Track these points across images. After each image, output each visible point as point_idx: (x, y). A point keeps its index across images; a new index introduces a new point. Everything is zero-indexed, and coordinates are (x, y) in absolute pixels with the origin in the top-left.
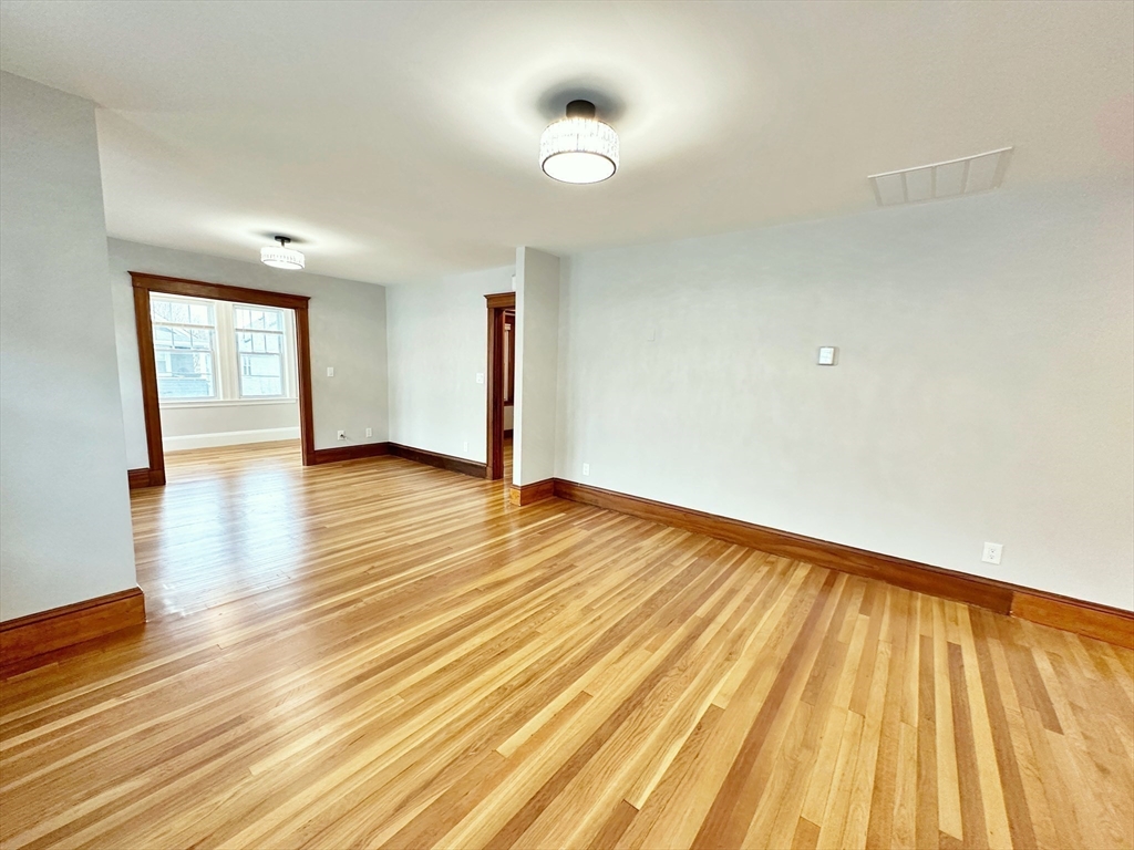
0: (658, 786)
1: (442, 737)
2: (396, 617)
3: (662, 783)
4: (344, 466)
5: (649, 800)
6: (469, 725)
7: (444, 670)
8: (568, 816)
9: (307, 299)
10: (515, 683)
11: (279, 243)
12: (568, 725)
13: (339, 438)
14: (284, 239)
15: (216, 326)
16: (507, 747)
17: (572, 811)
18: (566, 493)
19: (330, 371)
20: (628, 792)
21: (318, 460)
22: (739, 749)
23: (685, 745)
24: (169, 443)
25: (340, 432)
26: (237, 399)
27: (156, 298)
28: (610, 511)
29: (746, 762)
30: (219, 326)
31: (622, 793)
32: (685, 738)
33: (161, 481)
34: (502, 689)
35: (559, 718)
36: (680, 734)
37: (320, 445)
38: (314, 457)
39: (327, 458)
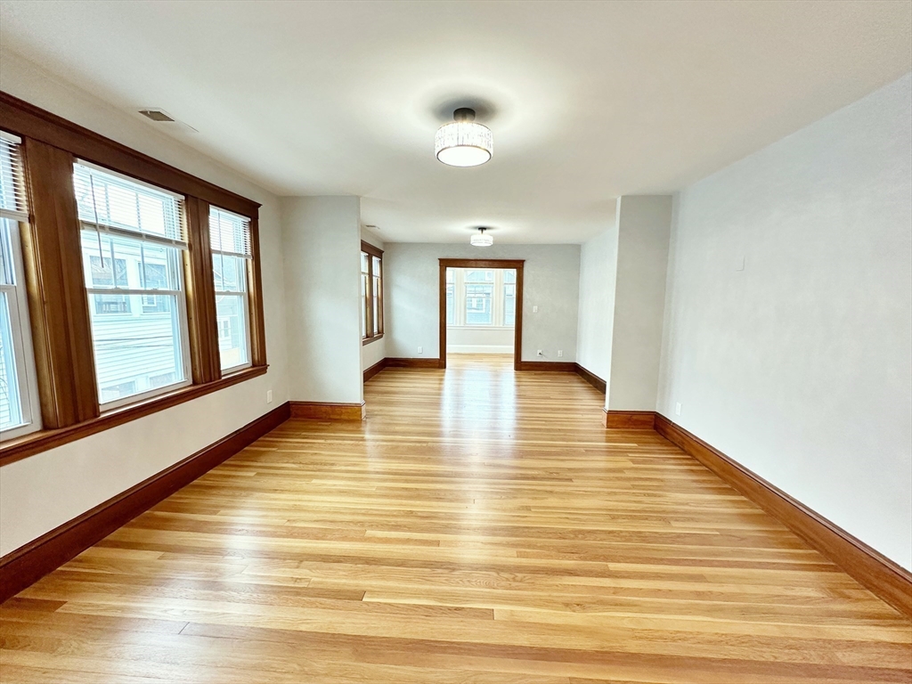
0: (385, 604)
1: (363, 511)
2: (427, 457)
3: (390, 604)
4: (535, 374)
5: (372, 603)
6: (376, 515)
7: (406, 489)
8: (341, 573)
9: (523, 261)
10: (419, 514)
11: (480, 231)
12: (404, 547)
13: (539, 355)
14: (482, 229)
16: (370, 533)
17: (344, 573)
18: (662, 429)
19: (535, 308)
20: (371, 591)
21: (523, 368)
22: (454, 640)
23: (434, 606)
24: (449, 348)
25: (540, 351)
27: (450, 271)
28: (693, 458)
29: (445, 648)
30: (496, 283)
31: (369, 588)
32: (440, 604)
33: (444, 366)
34: (412, 512)
35: (407, 541)
36: (441, 600)
37: (525, 358)
38: (521, 366)
39: (528, 367)
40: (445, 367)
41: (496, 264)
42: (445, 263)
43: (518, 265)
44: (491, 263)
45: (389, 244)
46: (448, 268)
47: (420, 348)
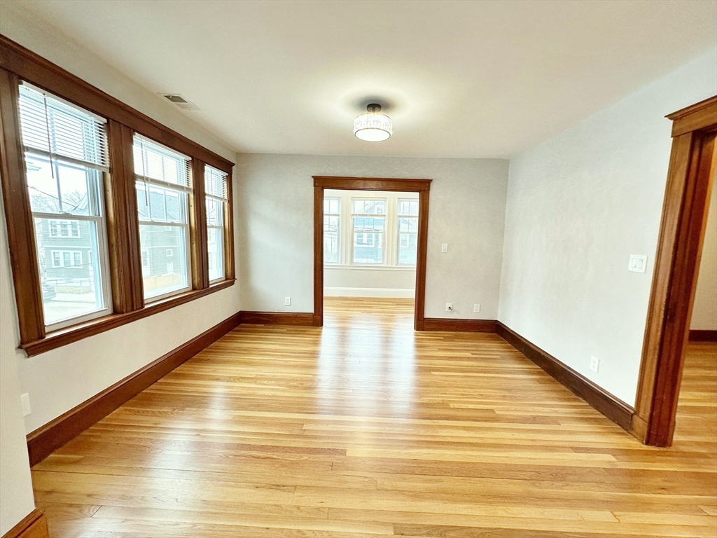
9: (429, 182)
13: (447, 309)
15: (387, 214)
19: (444, 246)
21: (426, 327)
25: (448, 305)
26: (394, 266)
30: (389, 214)
33: (321, 323)
37: (430, 313)
38: (423, 324)
39: (433, 326)
40: (322, 325)
41: (392, 185)
42: (322, 183)
43: (422, 187)
44: (384, 183)
45: (244, 155)
46: (325, 190)
47: (287, 298)
